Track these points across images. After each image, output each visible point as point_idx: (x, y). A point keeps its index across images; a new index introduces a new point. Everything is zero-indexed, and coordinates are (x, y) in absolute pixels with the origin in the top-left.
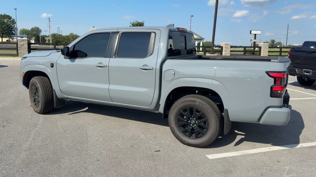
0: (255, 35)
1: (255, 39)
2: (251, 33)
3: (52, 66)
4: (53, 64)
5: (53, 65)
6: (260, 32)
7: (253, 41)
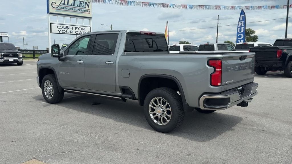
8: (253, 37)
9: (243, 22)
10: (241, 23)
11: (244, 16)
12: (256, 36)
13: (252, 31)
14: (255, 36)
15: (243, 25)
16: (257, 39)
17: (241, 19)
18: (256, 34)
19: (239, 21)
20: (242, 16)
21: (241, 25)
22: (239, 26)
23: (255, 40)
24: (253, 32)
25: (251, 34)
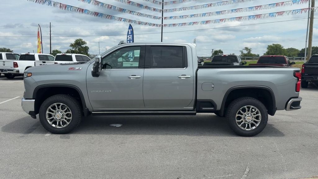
8: (84, 48)
9: (131, 36)
10: (130, 37)
11: (131, 30)
12: (88, 47)
13: (83, 41)
14: (86, 47)
15: (131, 39)
16: (89, 50)
17: (130, 33)
18: (87, 45)
19: (128, 34)
20: (130, 30)
21: (130, 39)
22: (129, 39)
23: (86, 50)
24: (84, 43)
25: (83, 44)
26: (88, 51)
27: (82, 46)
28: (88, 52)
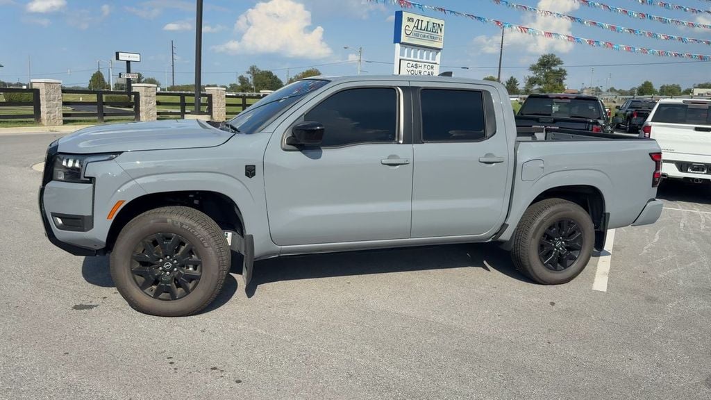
0: (128, 62)
1: (129, 71)
2: (117, 58)
3: (250, 171)
4: (254, 166)
5: (254, 170)
6: (137, 57)
7: (126, 77)
8: (557, 72)
12: (564, 70)
13: (557, 59)
14: (561, 70)
18: (563, 67)
23: (561, 77)
24: (558, 62)
26: (564, 79)
27: (553, 68)
28: (564, 81)
